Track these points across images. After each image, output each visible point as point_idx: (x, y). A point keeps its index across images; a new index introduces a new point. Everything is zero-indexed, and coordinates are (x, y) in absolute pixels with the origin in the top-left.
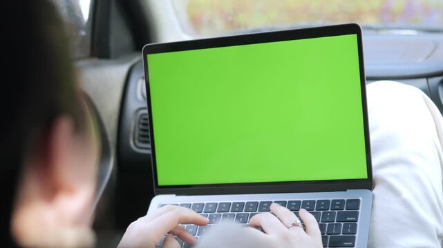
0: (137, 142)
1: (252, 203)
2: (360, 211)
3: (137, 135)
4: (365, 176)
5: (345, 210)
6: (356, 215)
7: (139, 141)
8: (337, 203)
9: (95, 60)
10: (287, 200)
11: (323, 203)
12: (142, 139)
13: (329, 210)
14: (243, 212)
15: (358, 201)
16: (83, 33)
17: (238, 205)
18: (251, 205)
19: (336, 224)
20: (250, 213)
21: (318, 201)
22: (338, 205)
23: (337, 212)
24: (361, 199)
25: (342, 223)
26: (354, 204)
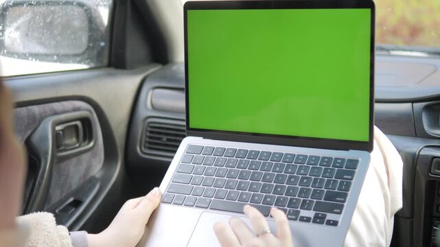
0: (143, 148)
2: (356, 171)
3: (143, 141)
4: (367, 139)
5: (344, 168)
6: (352, 174)
7: (145, 147)
8: (339, 161)
9: (112, 70)
10: (296, 153)
11: (326, 160)
12: (147, 145)
13: (331, 167)
15: (356, 162)
16: (102, 44)
18: (265, 154)
21: (323, 157)
22: (338, 163)
23: (336, 169)
24: (360, 160)
25: (339, 180)
26: (353, 164)
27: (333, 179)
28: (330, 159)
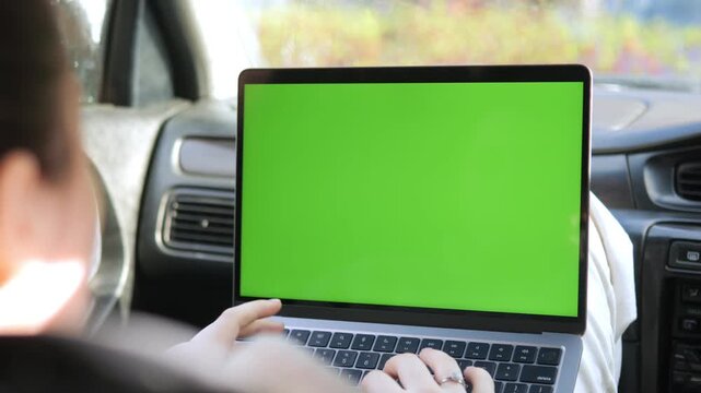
1: (388, 337)
2: (560, 368)
4: (574, 312)
5: (535, 364)
6: (553, 373)
8: (524, 351)
10: (444, 339)
11: (501, 350)
12: (173, 234)
13: (511, 362)
14: (372, 351)
15: (559, 351)
16: (90, 65)
17: (364, 340)
18: (386, 341)
19: (518, 385)
20: (382, 354)
21: (494, 345)
22: (525, 355)
23: (522, 365)
24: (564, 348)
25: (529, 385)
26: (552, 357)
27: (518, 382)
28: (508, 348)
